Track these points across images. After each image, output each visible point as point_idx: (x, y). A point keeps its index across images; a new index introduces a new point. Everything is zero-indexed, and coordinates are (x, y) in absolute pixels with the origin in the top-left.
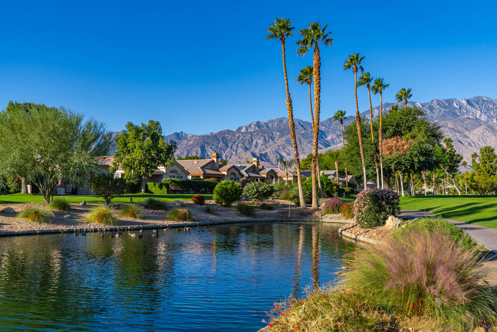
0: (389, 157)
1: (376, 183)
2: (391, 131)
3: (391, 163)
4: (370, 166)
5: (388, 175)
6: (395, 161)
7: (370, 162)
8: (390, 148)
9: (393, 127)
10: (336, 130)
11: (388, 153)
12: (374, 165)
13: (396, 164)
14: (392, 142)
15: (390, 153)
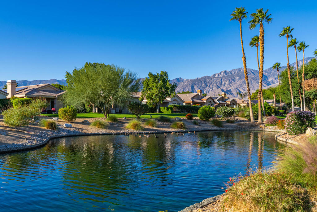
0: (309, 91)
1: (300, 107)
2: (310, 74)
3: (311, 95)
4: (296, 97)
5: (308, 102)
6: (313, 94)
7: (296, 95)
8: (310, 86)
9: (312, 72)
10: (275, 75)
11: (308, 88)
12: (299, 96)
13: (314, 95)
14: (311, 82)
15: (310, 89)
